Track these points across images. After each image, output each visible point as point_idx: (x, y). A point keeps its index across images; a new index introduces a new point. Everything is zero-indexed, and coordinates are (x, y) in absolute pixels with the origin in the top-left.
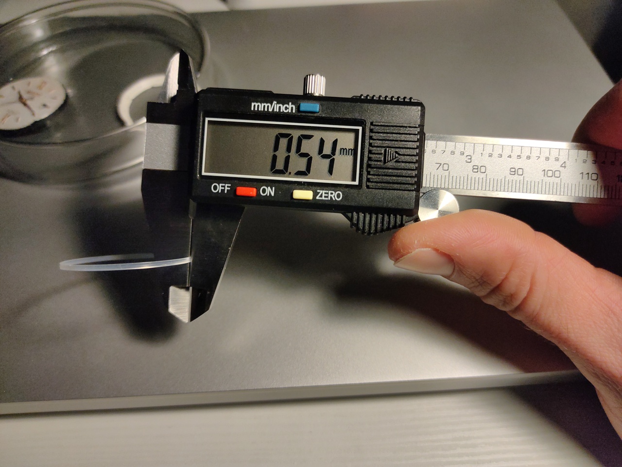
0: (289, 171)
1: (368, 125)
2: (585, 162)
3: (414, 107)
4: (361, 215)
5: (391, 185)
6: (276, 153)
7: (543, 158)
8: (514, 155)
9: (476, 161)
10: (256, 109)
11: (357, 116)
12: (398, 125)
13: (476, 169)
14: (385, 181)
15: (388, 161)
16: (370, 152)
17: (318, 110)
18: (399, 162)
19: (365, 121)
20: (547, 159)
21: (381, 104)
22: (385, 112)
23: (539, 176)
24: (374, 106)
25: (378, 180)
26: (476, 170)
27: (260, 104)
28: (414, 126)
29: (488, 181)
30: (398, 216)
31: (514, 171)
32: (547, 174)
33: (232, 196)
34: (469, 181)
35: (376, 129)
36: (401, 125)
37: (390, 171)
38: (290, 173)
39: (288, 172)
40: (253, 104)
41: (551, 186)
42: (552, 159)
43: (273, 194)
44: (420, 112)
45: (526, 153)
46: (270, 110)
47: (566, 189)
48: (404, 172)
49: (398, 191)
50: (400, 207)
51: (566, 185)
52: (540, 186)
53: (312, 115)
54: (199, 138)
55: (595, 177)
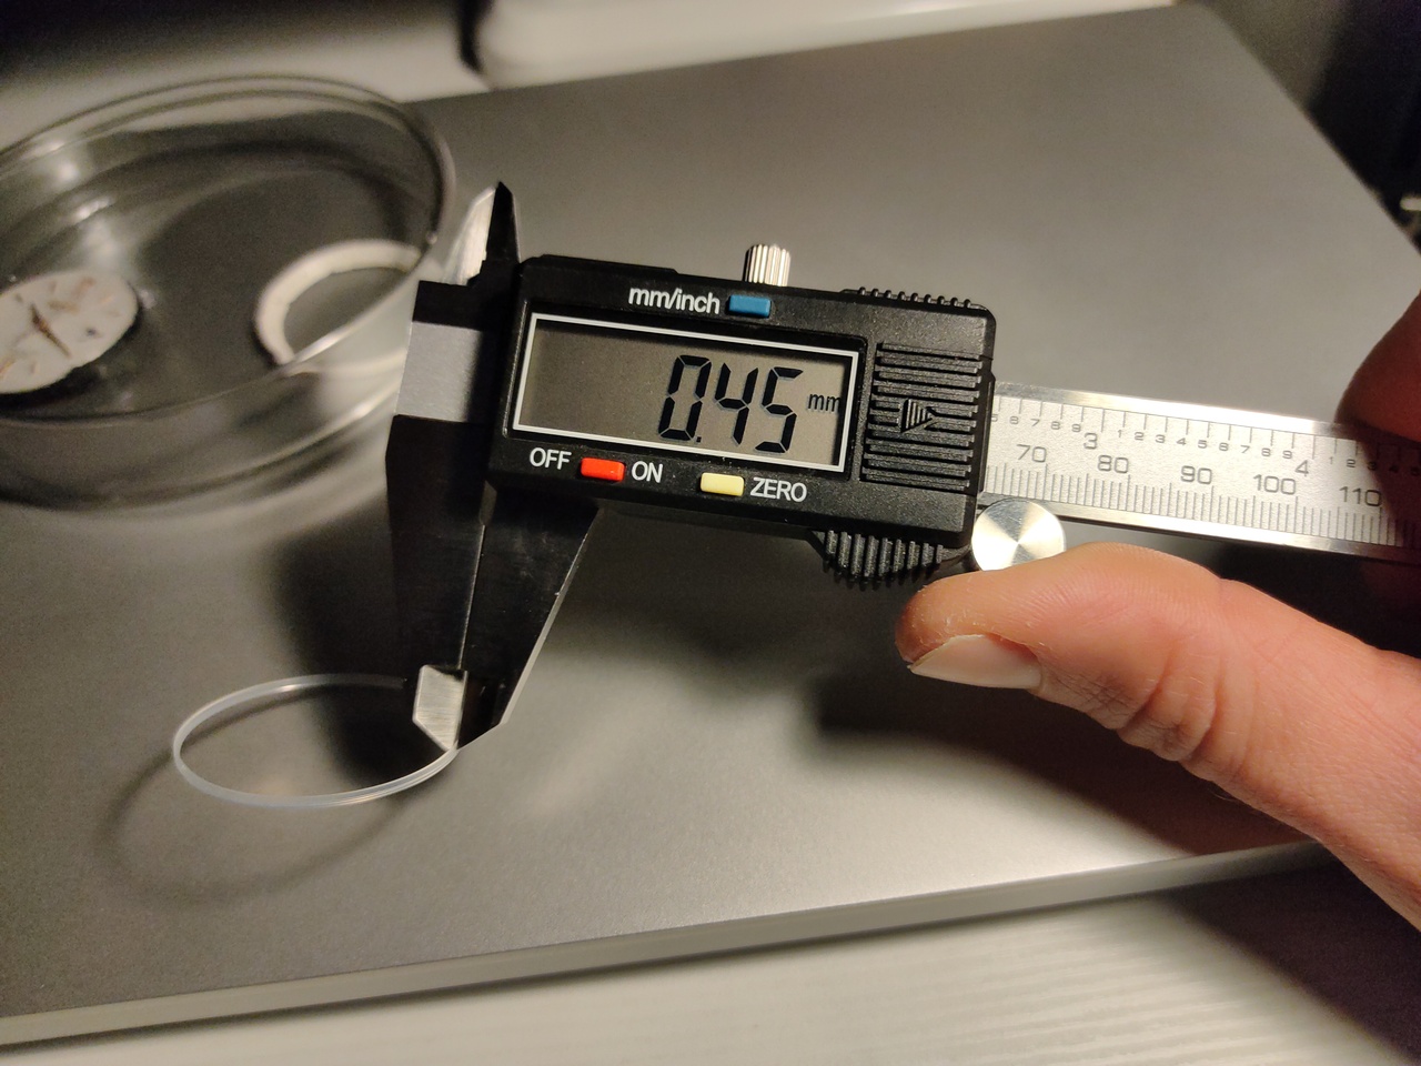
0: (697, 434)
1: (871, 350)
2: (1351, 464)
3: (972, 319)
4: (846, 538)
5: (915, 477)
6: (674, 396)
7: (1256, 450)
8: (1192, 440)
9: (1107, 446)
10: (638, 302)
11: (849, 329)
12: (937, 352)
13: (1106, 463)
14: (900, 467)
15: (910, 427)
16: (872, 404)
17: (767, 311)
18: (934, 430)
19: (866, 342)
20: (1267, 452)
21: (903, 307)
22: (909, 324)
23: (1249, 489)
24: (888, 312)
25: (887, 465)
26: (1107, 467)
27: (647, 292)
28: (971, 356)
29: (1133, 491)
30: (926, 546)
31: (1190, 474)
32: (1265, 486)
33: (572, 477)
34: (1091, 487)
35: (890, 357)
36: (942, 353)
37: (914, 447)
38: (699, 440)
39: (695, 437)
40: (633, 291)
41: (1275, 512)
42: (1277, 453)
43: (658, 479)
44: (983, 330)
45: (1219, 435)
46: (668, 306)
47: (1308, 521)
48: (944, 453)
49: (929, 492)
50: (931, 526)
51: (1309, 512)
52: (1249, 510)
53: (754, 321)
54: (514, 352)
55: (1373, 498)
